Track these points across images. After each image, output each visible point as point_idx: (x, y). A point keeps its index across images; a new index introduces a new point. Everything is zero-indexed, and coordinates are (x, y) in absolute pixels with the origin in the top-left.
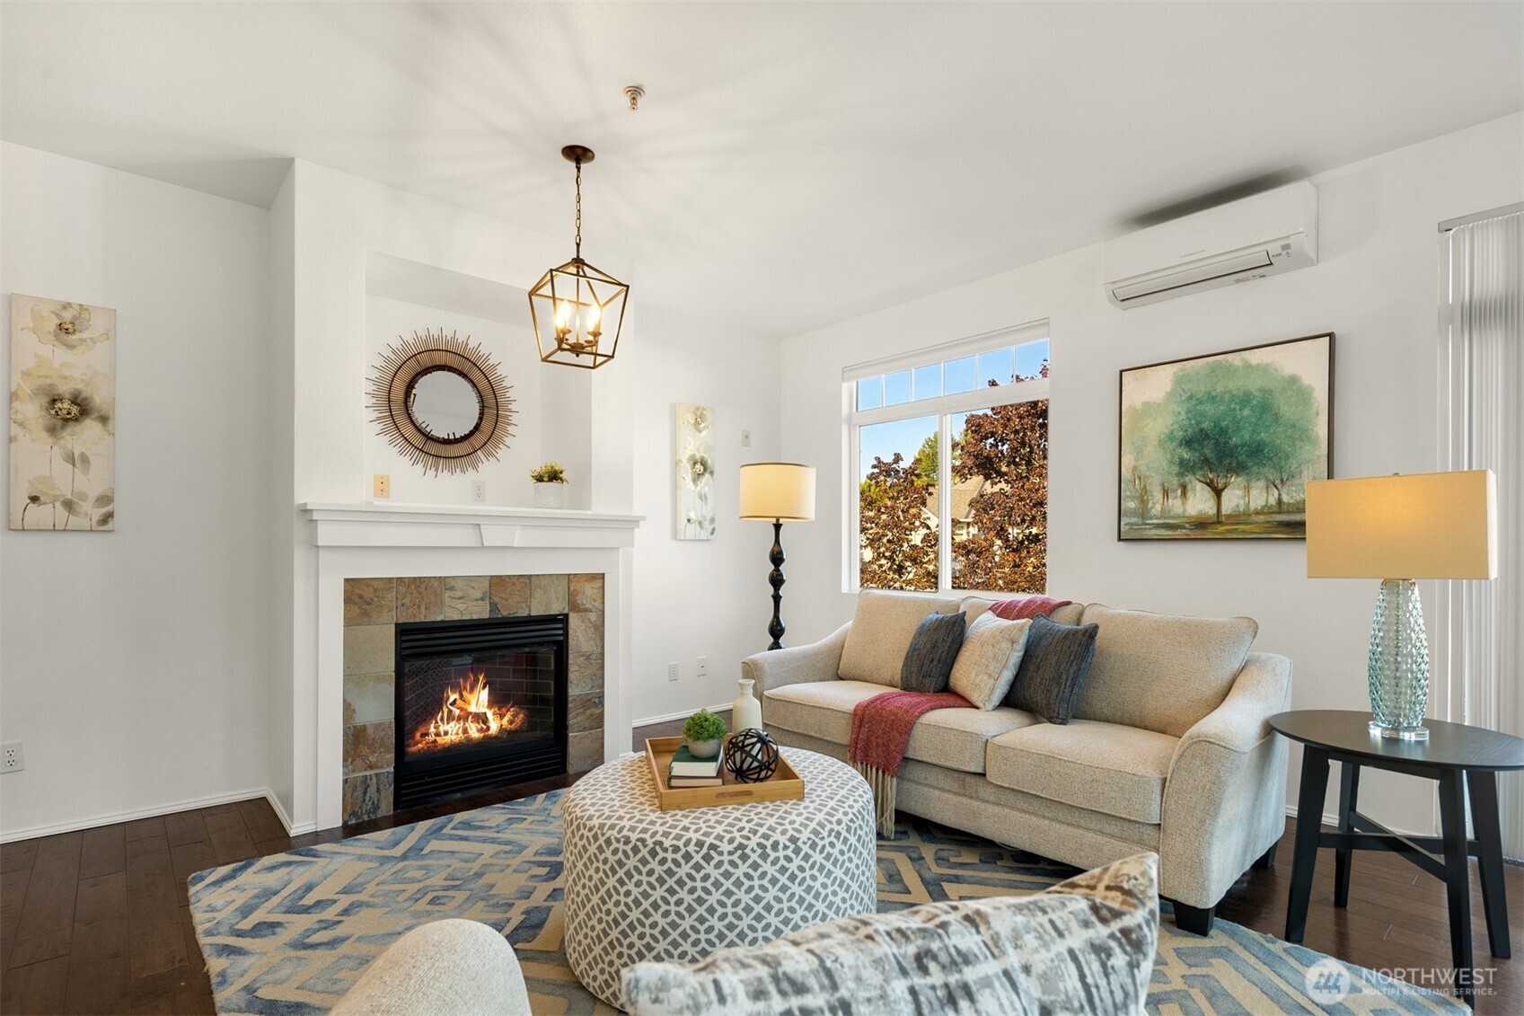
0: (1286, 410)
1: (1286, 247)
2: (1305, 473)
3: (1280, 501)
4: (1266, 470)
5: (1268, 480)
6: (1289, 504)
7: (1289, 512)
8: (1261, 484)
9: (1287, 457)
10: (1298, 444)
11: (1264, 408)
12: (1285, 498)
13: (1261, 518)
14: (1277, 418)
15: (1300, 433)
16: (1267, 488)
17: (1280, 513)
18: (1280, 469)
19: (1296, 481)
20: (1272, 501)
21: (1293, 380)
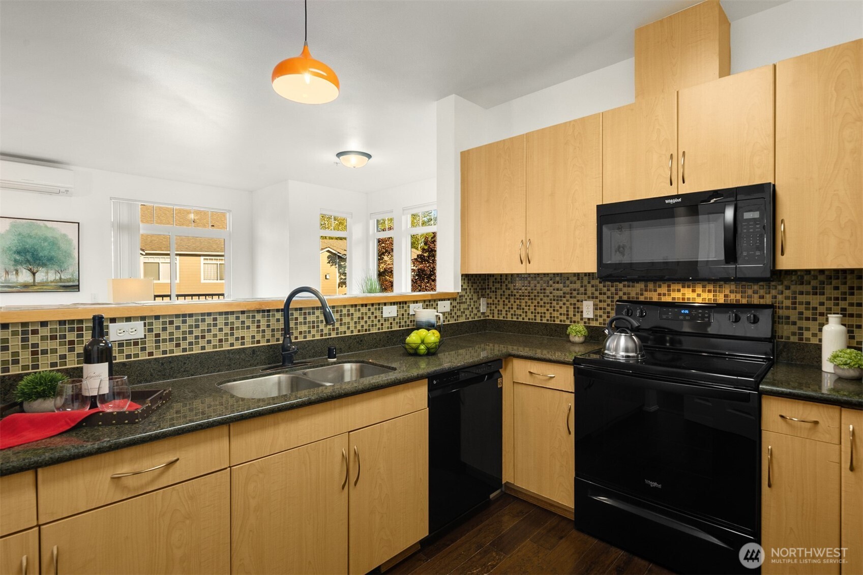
0: (63, 246)
1: (68, 191)
2: (70, 268)
3: (61, 278)
4: (55, 266)
5: (55, 270)
6: (64, 279)
7: (64, 282)
8: (53, 271)
9: (63, 263)
10: (68, 259)
11: (54, 243)
12: (63, 277)
13: (53, 284)
14: (59, 248)
15: (68, 255)
16: (55, 273)
17: (61, 282)
18: (61, 267)
19: (67, 271)
20: (58, 278)
21: (65, 235)
